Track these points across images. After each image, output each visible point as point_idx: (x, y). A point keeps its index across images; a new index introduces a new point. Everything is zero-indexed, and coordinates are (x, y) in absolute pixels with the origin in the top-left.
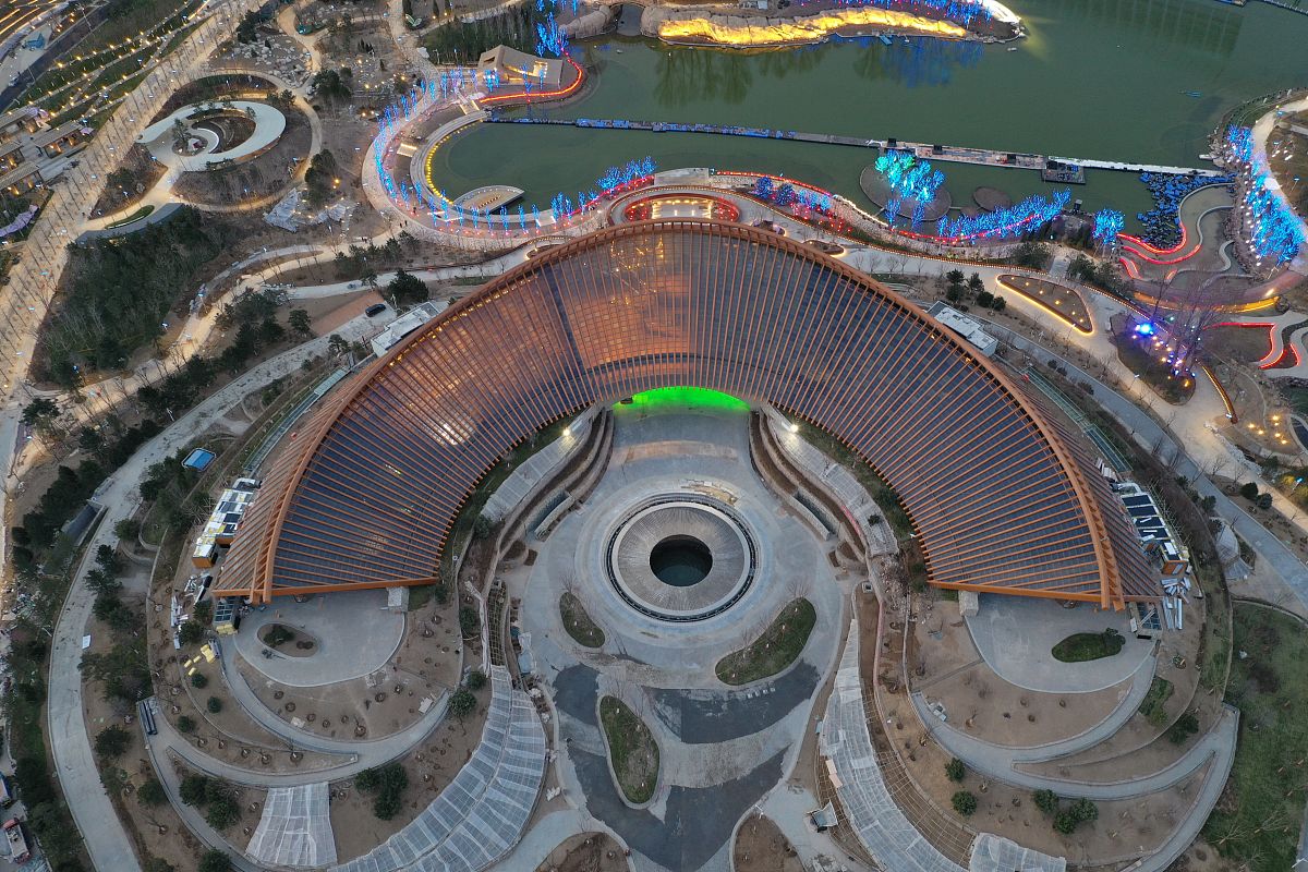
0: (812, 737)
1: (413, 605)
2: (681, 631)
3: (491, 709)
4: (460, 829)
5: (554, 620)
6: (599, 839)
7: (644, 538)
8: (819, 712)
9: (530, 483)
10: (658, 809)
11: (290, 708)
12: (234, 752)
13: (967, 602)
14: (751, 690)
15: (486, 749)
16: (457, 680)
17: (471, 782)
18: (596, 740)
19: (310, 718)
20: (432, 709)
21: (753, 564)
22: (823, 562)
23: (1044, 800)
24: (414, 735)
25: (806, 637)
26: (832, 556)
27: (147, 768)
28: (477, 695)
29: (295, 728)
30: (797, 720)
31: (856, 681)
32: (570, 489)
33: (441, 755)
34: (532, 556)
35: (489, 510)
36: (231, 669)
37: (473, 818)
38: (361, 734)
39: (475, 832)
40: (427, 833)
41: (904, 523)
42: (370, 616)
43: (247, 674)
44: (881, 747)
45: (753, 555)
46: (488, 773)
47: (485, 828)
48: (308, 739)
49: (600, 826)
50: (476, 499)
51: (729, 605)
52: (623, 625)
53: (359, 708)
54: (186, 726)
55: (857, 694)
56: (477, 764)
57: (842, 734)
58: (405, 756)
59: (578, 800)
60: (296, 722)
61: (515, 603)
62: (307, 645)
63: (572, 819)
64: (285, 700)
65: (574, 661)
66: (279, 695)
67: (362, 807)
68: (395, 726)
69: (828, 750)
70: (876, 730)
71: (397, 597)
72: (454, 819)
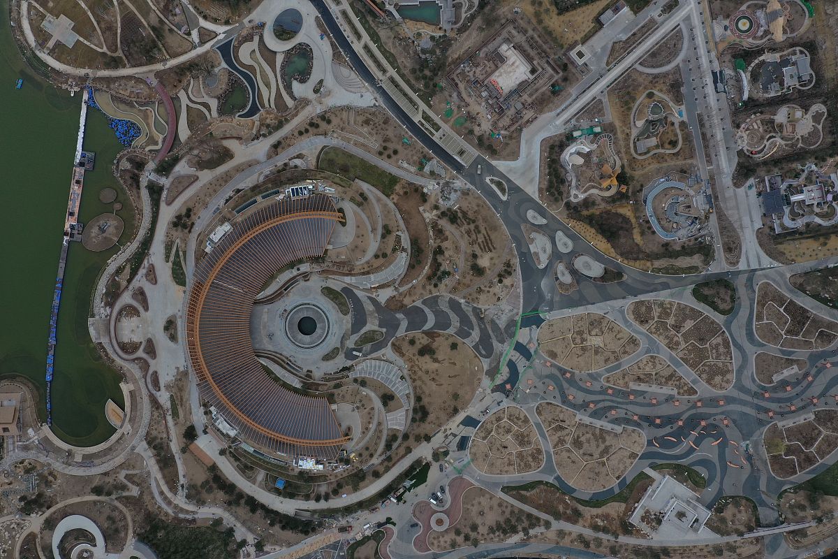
0: (364, 290)
1: (335, 402)
2: (333, 325)
3: (363, 376)
4: (393, 379)
5: (331, 362)
6: (393, 344)
7: (300, 337)
8: (357, 288)
9: (286, 375)
10: (384, 330)
11: (367, 429)
12: (378, 441)
13: (330, 247)
14: (351, 306)
15: (373, 376)
16: (356, 386)
17: (382, 378)
18: (368, 347)
19: (369, 423)
20: (365, 391)
21: (309, 304)
22: (308, 283)
23: (383, 236)
24: (372, 395)
25: (334, 290)
26: (306, 281)
27: (382, 463)
28: (359, 380)
29: (373, 427)
30: (359, 294)
31: (349, 277)
32: (285, 362)
33: (376, 387)
34: (308, 371)
35: (298, 386)
36: (357, 448)
37: (390, 377)
38: (373, 409)
39: (394, 376)
40: (396, 387)
41: (301, 261)
42: (339, 414)
43: (357, 443)
44: (368, 273)
45: (306, 304)
46: (379, 375)
47: (393, 373)
48: (375, 422)
49: (390, 344)
50: (295, 390)
51: (323, 312)
52: (332, 341)
53: (366, 410)
54: (371, 456)
55: (353, 278)
56: (377, 378)
57: (364, 283)
58: (378, 396)
59: (383, 351)
60: (370, 426)
61: (325, 374)
62: (349, 429)
63: (388, 352)
64: (365, 431)
65: (343, 355)
66: (364, 433)
67: (391, 403)
68: (370, 400)
69: (369, 286)
70: (363, 274)
71: (334, 407)
72: (391, 381)
